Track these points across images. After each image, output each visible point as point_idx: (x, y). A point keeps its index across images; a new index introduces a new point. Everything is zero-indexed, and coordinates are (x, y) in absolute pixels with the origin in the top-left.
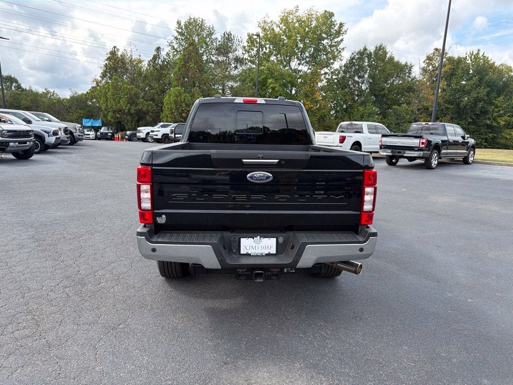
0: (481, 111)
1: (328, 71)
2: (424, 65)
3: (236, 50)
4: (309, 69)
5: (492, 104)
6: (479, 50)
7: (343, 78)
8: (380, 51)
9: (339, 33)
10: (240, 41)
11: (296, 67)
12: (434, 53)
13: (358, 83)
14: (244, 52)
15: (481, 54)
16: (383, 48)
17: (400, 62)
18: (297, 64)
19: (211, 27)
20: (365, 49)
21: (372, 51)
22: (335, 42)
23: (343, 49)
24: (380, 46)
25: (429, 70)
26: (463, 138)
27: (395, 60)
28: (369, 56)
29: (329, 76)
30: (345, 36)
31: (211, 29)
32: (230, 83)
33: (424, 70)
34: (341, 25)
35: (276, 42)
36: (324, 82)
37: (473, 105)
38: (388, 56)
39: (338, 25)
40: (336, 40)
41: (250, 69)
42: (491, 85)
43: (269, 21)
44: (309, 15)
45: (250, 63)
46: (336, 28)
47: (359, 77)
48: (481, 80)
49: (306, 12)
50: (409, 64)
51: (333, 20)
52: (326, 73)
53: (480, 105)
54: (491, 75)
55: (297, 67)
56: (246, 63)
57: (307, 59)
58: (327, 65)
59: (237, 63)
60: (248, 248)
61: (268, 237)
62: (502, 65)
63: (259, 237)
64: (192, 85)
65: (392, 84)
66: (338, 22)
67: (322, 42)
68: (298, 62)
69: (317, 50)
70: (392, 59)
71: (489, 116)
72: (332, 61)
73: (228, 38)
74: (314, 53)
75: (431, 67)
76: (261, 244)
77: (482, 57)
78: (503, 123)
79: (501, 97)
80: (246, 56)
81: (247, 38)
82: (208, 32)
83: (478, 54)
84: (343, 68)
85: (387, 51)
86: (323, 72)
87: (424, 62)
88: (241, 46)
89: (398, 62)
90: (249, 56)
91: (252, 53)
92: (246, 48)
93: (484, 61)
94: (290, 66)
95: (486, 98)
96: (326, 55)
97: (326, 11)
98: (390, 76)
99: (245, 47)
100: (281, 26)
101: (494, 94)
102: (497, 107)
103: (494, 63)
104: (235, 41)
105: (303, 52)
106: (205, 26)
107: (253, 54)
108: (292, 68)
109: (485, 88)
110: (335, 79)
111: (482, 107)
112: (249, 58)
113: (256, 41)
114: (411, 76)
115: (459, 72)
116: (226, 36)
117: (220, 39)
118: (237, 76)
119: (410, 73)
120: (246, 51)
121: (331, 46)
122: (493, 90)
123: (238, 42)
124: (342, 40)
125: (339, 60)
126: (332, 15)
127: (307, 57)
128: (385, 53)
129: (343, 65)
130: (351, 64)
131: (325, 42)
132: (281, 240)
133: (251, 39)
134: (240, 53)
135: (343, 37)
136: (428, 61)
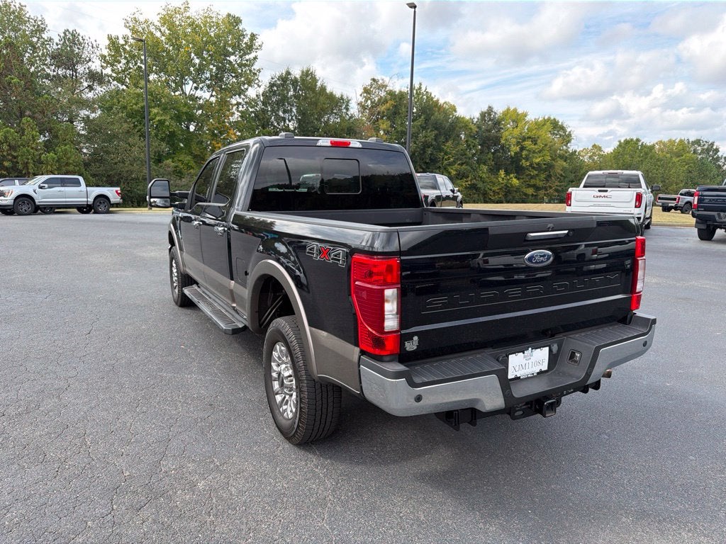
0: (431, 159)
1: (240, 101)
2: (361, 99)
3: (90, 60)
4: (212, 96)
5: (441, 150)
6: (421, 84)
7: (264, 111)
8: (308, 77)
9: (250, 47)
10: (95, 46)
11: (192, 92)
12: (371, 85)
13: (284, 119)
14: (105, 65)
15: (423, 89)
16: (311, 73)
17: (334, 93)
18: (193, 88)
19: (40, 18)
20: (288, 73)
21: (298, 77)
22: (247, 60)
23: (259, 71)
24: (308, 71)
25: (368, 106)
26: (453, 191)
27: (328, 91)
28: (293, 83)
29: (243, 107)
30: (259, 53)
31: (39, 23)
32: (84, 113)
33: (362, 107)
34: (253, 37)
35: (158, 52)
36: (236, 117)
37: (422, 152)
38: (319, 84)
39: (249, 36)
40: (247, 57)
41: (118, 92)
42: (437, 127)
43: (142, 19)
44: (206, 17)
45: (115, 82)
46: (245, 40)
47: (285, 112)
48: (427, 120)
49: (201, 13)
50: (345, 97)
51: (241, 28)
52: (238, 104)
53: (429, 151)
54: (437, 116)
55: (194, 93)
56: (109, 81)
57: (208, 82)
58: (241, 92)
59: (94, 81)
60: (517, 369)
61: (540, 348)
62: (445, 103)
63: (530, 349)
64: (18, 114)
65: (327, 123)
66: (249, 32)
67: (228, 58)
68: (195, 85)
69: (221, 70)
70: (323, 89)
71: (439, 164)
72: (246, 86)
73: (72, 39)
74: (217, 74)
75: (369, 102)
76: (533, 359)
77: (425, 93)
78: (455, 173)
79: (450, 142)
80: (108, 71)
81: (107, 42)
82: (34, 26)
83: (420, 88)
84: (262, 98)
85: (317, 78)
86: (234, 101)
87: (361, 95)
88: (98, 54)
89: (331, 94)
90: (113, 70)
91: (119, 67)
92: (108, 58)
93: (427, 97)
94: (182, 90)
95: (434, 143)
96: (236, 77)
97: (229, 15)
98: (323, 111)
99: (105, 57)
100: (162, 29)
101: (442, 139)
102: (446, 153)
103: (438, 100)
104: (86, 45)
105: (200, 70)
106: (27, 16)
107: (120, 69)
108: (186, 94)
109: (432, 131)
110: (252, 112)
111: (431, 154)
112: (114, 75)
113: (124, 49)
114: (349, 113)
115: (403, 110)
116: (69, 36)
117: (56, 40)
118: (94, 101)
119: (347, 109)
120: (108, 63)
121: (241, 65)
122: (440, 134)
123: (90, 47)
124: (255, 58)
125: (256, 86)
126: (237, 21)
127: (207, 79)
128: (315, 80)
129: (261, 93)
130: (270, 92)
131: (232, 58)
132: (555, 348)
133: (113, 44)
134: (96, 65)
135: (257, 54)
136: (365, 95)
